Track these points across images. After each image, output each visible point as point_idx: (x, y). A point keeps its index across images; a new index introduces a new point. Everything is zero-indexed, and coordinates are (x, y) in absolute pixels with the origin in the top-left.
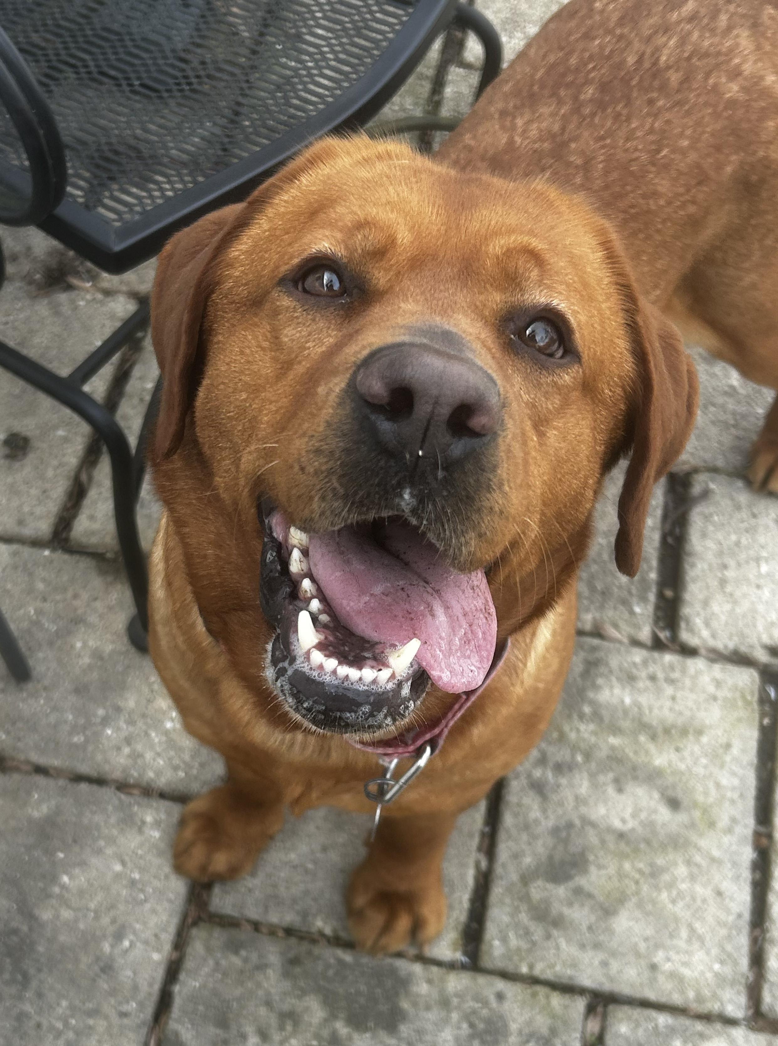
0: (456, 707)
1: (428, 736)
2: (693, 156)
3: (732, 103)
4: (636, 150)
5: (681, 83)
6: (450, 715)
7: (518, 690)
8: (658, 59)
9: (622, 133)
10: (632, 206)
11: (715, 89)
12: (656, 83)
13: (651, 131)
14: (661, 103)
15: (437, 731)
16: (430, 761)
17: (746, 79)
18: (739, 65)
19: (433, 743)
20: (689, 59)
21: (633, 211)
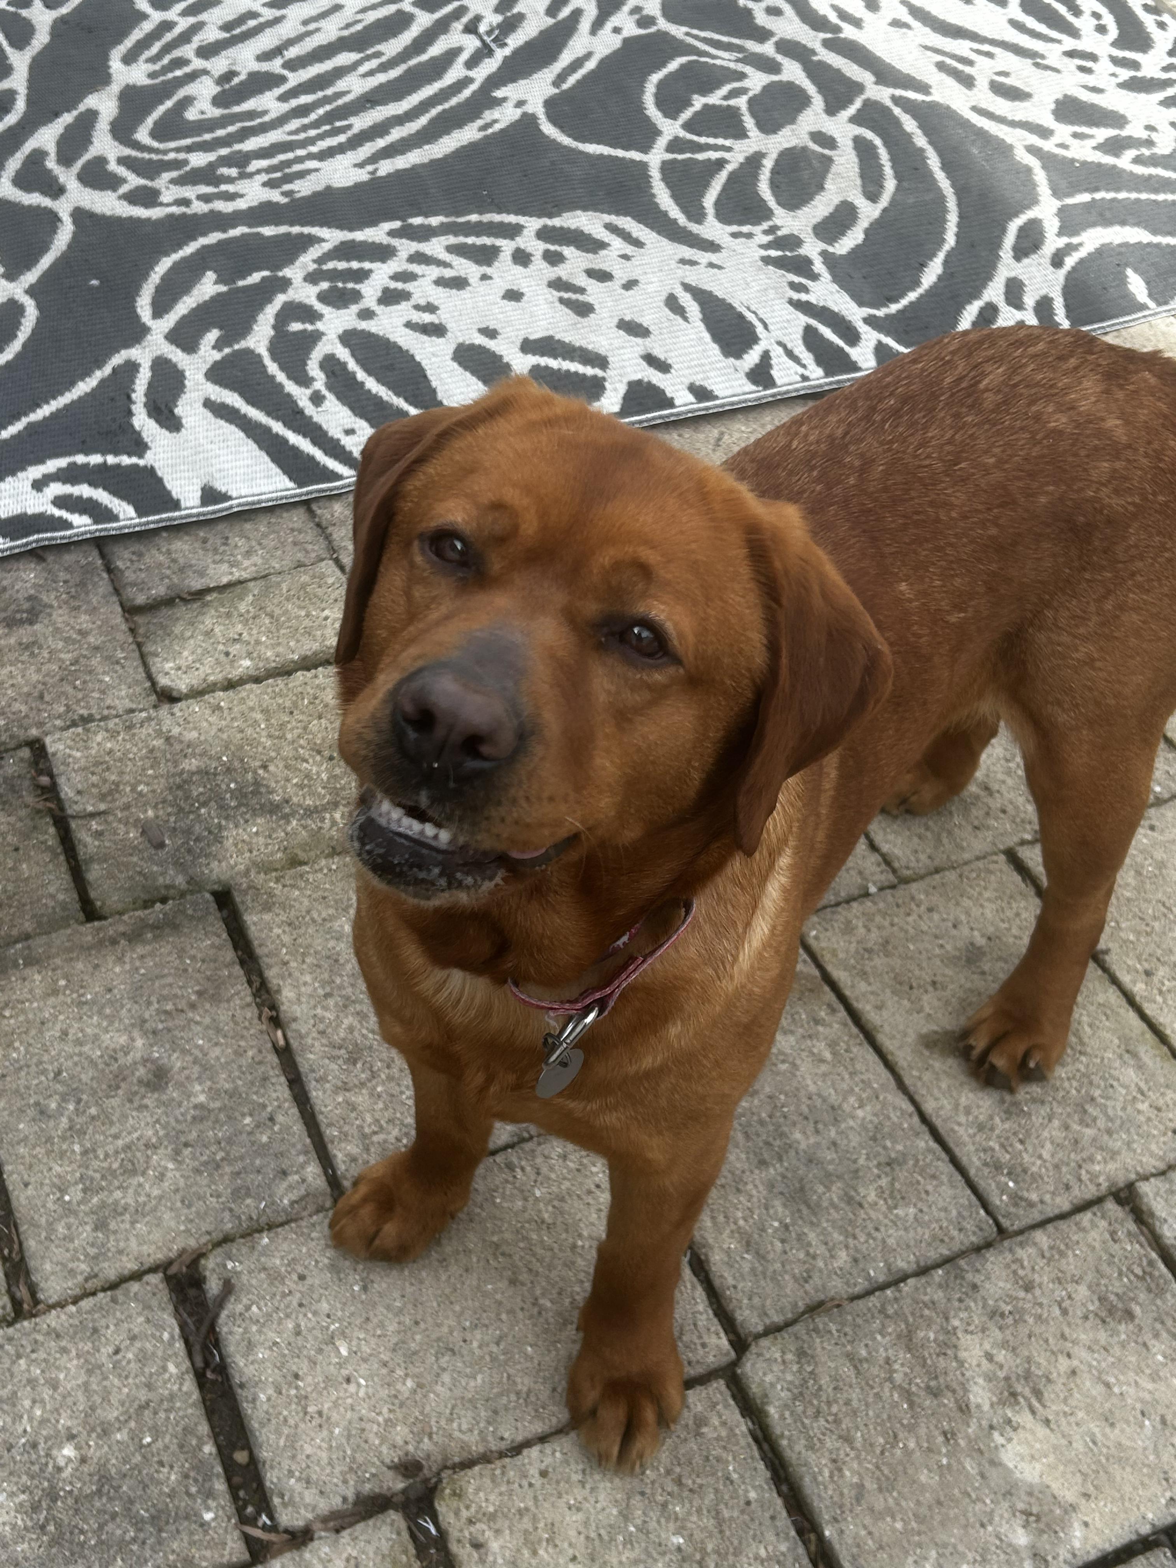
0: (632, 968)
1: (598, 995)
2: (997, 476)
3: (1058, 433)
4: (928, 457)
5: (998, 405)
6: (624, 976)
7: (728, 986)
8: (980, 382)
9: (915, 440)
10: (917, 513)
11: (1037, 418)
12: (970, 401)
13: (950, 442)
14: (969, 419)
15: (608, 991)
16: (595, 1020)
17: (1079, 414)
18: (1075, 400)
19: (602, 1004)
20: (1015, 386)
21: (916, 517)
